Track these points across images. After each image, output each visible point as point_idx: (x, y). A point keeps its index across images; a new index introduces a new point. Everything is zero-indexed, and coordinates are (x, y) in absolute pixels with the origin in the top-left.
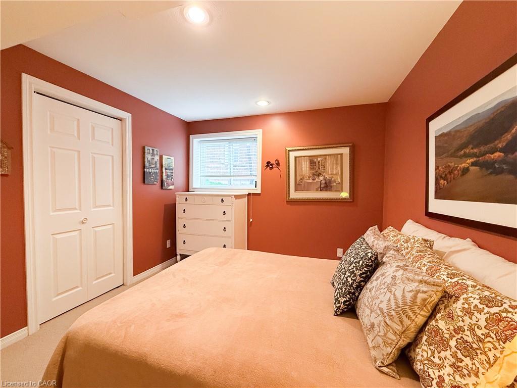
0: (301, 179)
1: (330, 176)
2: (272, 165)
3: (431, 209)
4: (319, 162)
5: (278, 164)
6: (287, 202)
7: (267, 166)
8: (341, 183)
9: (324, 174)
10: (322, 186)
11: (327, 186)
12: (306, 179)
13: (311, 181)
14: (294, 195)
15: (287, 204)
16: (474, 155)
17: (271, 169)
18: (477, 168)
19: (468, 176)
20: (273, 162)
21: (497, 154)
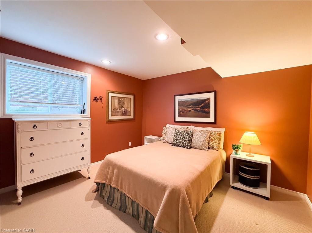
0: (114, 109)
1: (127, 108)
2: (98, 99)
3: (176, 120)
4: (122, 101)
5: (101, 99)
6: (106, 122)
7: (94, 100)
8: (130, 112)
9: (124, 107)
10: (123, 113)
11: (125, 113)
12: (116, 109)
13: (118, 110)
14: (111, 118)
15: (107, 123)
16: (193, 108)
17: (97, 101)
18: (194, 111)
19: (190, 112)
20: (98, 97)
21: (199, 108)
